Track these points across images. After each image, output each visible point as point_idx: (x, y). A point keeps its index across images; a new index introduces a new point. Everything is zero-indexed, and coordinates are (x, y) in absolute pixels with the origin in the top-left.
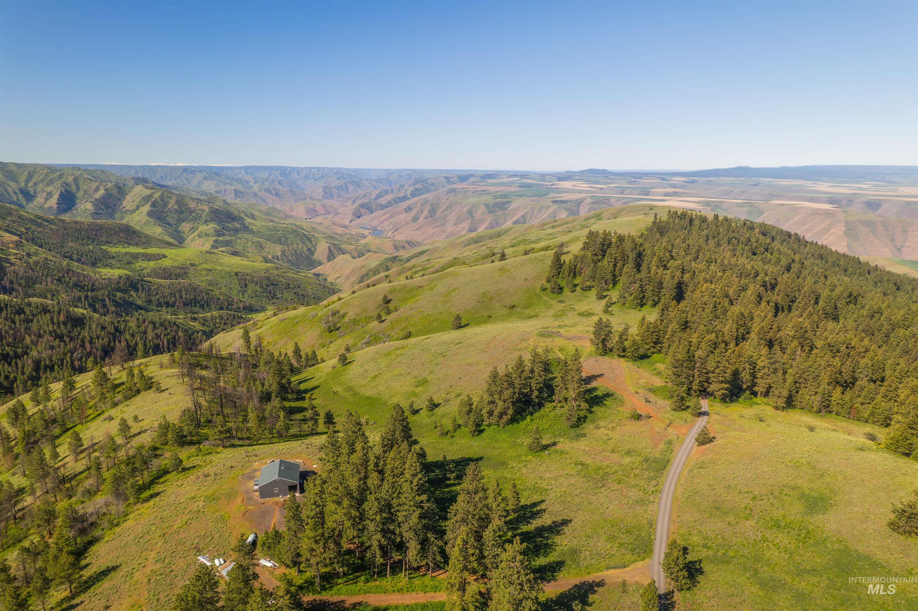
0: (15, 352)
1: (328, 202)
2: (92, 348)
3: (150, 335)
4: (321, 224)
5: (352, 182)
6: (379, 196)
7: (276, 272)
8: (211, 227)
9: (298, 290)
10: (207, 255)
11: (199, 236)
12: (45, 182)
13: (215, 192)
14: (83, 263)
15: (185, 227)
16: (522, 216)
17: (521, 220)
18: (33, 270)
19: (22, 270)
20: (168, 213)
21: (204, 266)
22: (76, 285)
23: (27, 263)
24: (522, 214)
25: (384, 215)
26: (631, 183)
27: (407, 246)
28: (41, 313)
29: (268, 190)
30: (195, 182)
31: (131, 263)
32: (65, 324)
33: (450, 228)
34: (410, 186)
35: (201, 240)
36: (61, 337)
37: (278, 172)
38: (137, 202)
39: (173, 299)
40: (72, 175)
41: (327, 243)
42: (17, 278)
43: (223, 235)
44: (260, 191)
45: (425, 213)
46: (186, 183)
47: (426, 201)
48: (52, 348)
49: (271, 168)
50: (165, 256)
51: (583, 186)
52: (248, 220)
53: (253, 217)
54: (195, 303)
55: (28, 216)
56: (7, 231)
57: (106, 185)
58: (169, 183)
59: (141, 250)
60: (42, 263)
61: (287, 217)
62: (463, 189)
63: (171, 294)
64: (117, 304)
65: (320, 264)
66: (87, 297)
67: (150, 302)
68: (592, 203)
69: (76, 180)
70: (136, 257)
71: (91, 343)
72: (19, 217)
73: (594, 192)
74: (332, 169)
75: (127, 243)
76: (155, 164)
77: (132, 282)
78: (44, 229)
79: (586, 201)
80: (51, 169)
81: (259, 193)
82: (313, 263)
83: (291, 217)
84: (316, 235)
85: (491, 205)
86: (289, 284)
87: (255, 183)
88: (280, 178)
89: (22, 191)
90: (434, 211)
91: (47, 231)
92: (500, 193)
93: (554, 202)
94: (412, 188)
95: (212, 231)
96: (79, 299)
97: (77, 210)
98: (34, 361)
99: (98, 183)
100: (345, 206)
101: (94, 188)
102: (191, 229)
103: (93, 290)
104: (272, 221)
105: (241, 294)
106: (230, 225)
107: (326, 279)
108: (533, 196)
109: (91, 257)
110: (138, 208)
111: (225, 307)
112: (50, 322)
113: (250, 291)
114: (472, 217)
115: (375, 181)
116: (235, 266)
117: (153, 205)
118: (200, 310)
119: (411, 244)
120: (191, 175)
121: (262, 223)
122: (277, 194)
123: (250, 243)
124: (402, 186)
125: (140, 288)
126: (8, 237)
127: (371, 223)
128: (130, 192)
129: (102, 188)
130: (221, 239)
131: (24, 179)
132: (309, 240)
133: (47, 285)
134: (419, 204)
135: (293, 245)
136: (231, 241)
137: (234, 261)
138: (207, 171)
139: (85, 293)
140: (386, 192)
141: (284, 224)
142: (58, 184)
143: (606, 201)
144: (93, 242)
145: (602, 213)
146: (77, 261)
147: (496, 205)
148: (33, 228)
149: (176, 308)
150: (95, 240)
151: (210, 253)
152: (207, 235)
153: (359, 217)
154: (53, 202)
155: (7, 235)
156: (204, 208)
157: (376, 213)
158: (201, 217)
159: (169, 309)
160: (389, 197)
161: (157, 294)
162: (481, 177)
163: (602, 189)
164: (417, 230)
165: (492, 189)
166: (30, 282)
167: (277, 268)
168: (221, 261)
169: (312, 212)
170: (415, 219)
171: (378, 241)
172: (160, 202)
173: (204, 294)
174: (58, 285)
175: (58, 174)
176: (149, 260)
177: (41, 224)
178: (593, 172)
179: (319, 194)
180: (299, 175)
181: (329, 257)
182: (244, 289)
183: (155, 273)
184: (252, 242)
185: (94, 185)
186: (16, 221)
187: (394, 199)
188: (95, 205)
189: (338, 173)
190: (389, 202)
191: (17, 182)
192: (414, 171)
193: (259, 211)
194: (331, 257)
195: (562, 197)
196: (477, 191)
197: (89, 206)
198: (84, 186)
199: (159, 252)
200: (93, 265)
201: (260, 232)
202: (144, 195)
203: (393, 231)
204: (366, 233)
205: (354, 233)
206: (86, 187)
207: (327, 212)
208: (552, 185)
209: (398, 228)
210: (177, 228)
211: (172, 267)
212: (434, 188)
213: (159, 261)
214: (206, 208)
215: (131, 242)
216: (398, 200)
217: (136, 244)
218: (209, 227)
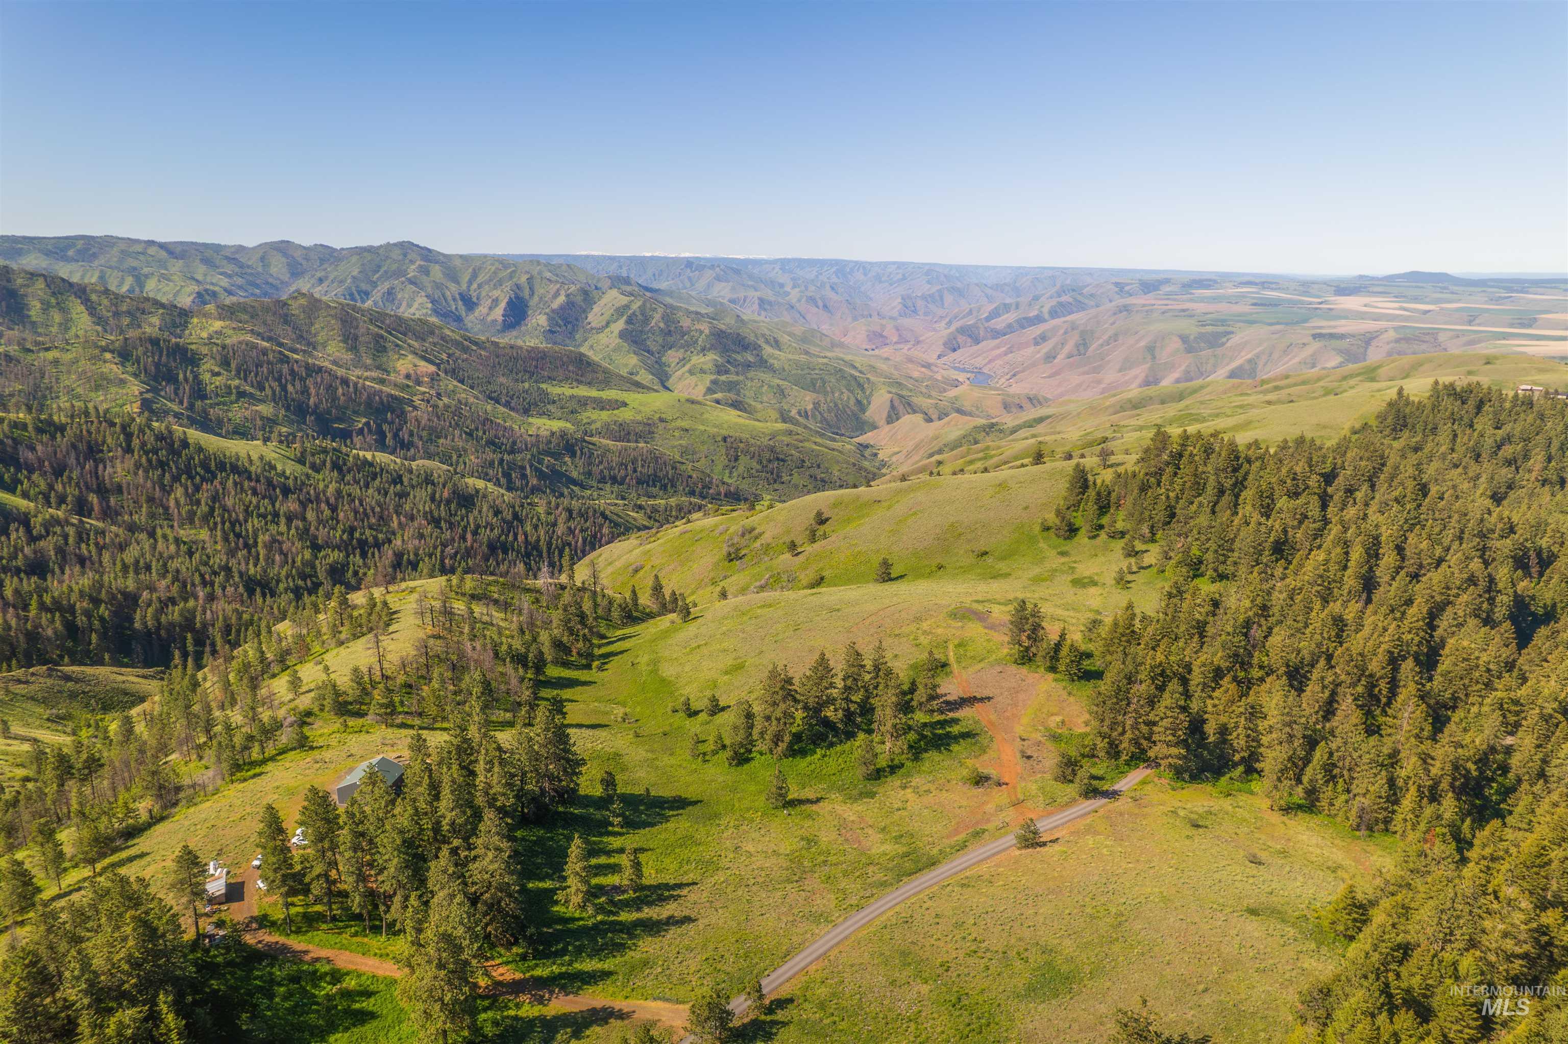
0: (376, 538)
1: (906, 322)
2: (475, 541)
3: (561, 529)
4: (887, 359)
5: (953, 290)
6: (995, 314)
7: (786, 439)
8: (710, 358)
9: (816, 472)
10: (688, 405)
11: (691, 372)
12: (492, 284)
13: (730, 301)
14: (512, 409)
15: (672, 357)
16: (1250, 361)
17: (1247, 367)
18: (438, 418)
19: (426, 417)
20: (650, 335)
21: (680, 423)
22: (490, 443)
23: (435, 406)
24: (1249, 356)
25: (998, 347)
26: (1498, 300)
27: (1026, 404)
28: (421, 484)
29: (812, 300)
30: (701, 285)
31: (577, 412)
32: (448, 502)
33: (1110, 376)
34: (1050, 297)
35: (693, 379)
36: (436, 522)
37: (833, 270)
38: (607, 317)
39: (623, 473)
40: (527, 272)
41: (890, 392)
42: (418, 428)
43: (727, 372)
44: (799, 301)
45: (1069, 347)
46: (688, 285)
47: (1074, 327)
48: (421, 536)
49: (822, 263)
50: (625, 404)
51: (1386, 306)
52: (768, 350)
53: (777, 344)
54: (654, 481)
56: (424, 358)
57: (569, 289)
58: (662, 285)
59: (594, 393)
60: (453, 409)
61: (834, 345)
62: (1144, 305)
63: (622, 464)
64: (541, 475)
65: (874, 427)
66: (501, 461)
67: (589, 474)
68: (1398, 341)
69: (530, 280)
70: (584, 403)
71: (475, 533)
72: (443, 338)
73: (1407, 319)
74: (920, 266)
75: (577, 380)
76: (649, 254)
77: (567, 441)
78: (470, 355)
79: (1385, 336)
80: (501, 263)
81: (797, 305)
82: (862, 426)
83: (841, 345)
84: (874, 379)
85: (1192, 337)
86: (803, 461)
87: (794, 287)
88: (834, 279)
89: (462, 297)
90: (1085, 344)
91: (475, 358)
92: (1215, 316)
93: (1315, 336)
94: (1053, 302)
95: (710, 366)
96: (491, 464)
97: (526, 326)
98: (395, 554)
99: (559, 286)
100: (934, 330)
101: (552, 293)
102: (680, 361)
103: (512, 452)
104: (807, 353)
105: (727, 471)
106: (739, 357)
107: (876, 455)
108: (1278, 323)
109: (524, 400)
110: (608, 324)
111: (697, 490)
112: (429, 498)
113: (741, 469)
114: (1154, 358)
115: (992, 288)
116: (725, 426)
117: (629, 321)
118: (661, 493)
119: (1033, 400)
120: (697, 272)
121: (790, 356)
122: (825, 306)
123: (766, 387)
124: (1036, 298)
125: (579, 452)
126: (423, 367)
127: (973, 362)
128: (600, 298)
129: (563, 292)
130: (723, 378)
131: (467, 279)
132: (861, 386)
133: (453, 440)
134: (1062, 331)
135: (833, 394)
136: (737, 383)
137: (726, 418)
138: (723, 266)
139: (500, 455)
140: (1007, 308)
141: (826, 357)
142: (508, 286)
143: (1427, 338)
144: (530, 378)
145: (1379, 367)
146: (505, 406)
147: (1201, 337)
148: (458, 353)
149: (625, 486)
150: (533, 374)
151: (693, 402)
152: (703, 371)
153: (954, 350)
154: (499, 313)
155: (423, 363)
156: (703, 328)
157: (984, 343)
158: (696, 342)
159: (616, 488)
160: (1010, 317)
161: (601, 462)
162: (1184, 285)
163: (1426, 312)
164: (1049, 377)
165: (1200, 308)
166: (435, 434)
167: (790, 433)
168: (705, 416)
169: (878, 338)
170: (1050, 357)
171: (977, 393)
172: (640, 317)
173: (669, 468)
174: (467, 441)
175: (509, 271)
176: (602, 409)
177: (468, 347)
178: (1416, 278)
179: (893, 308)
180: (865, 275)
181: (889, 416)
182: (733, 464)
183: (606, 430)
184: (769, 386)
185: (554, 288)
186: (438, 343)
187: (1018, 321)
188: (550, 319)
189: (930, 272)
190: (1010, 326)
191: (458, 283)
192: (1063, 271)
193: (790, 334)
194: (893, 417)
195: (1335, 327)
196: (1171, 310)
197: (543, 320)
198: (540, 291)
199: (618, 398)
200: (523, 413)
201: (784, 370)
202: (617, 305)
203: (1008, 377)
204: (961, 377)
205: (940, 378)
206: (542, 291)
207: (903, 340)
208: (1321, 303)
209: (1018, 372)
210: (660, 358)
211: (633, 421)
212: (1092, 303)
213: (616, 412)
214: (705, 328)
215: (583, 379)
216: (1026, 322)
217: (589, 384)
218: (707, 358)
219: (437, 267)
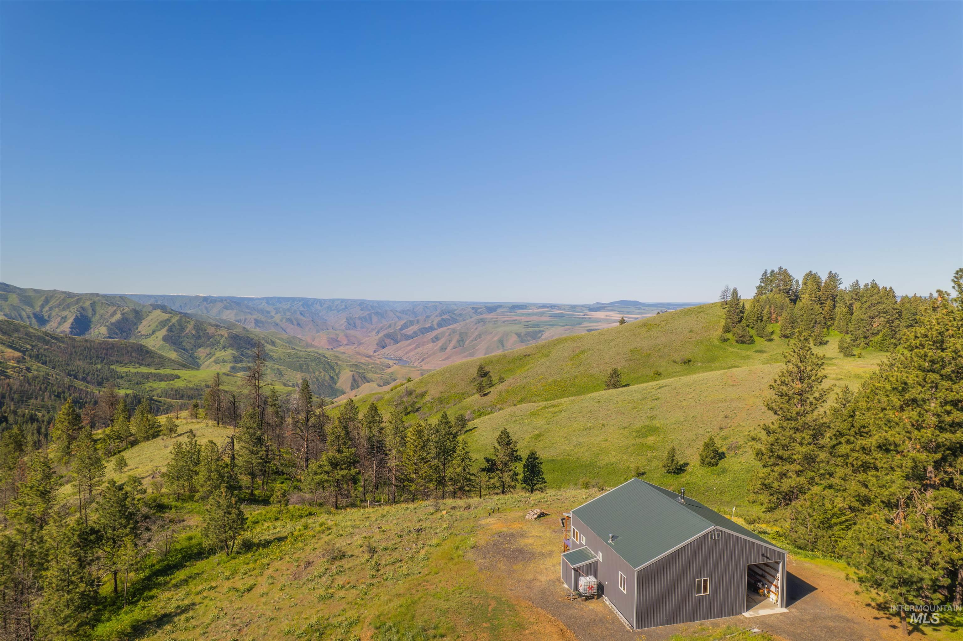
1: (351, 332)
4: (344, 353)
5: (377, 314)
6: (405, 326)
8: (229, 353)
10: (225, 376)
11: (216, 362)
12: (61, 307)
13: (235, 320)
14: (88, 382)
15: (201, 353)
18: (30, 384)
19: (18, 384)
20: (185, 338)
23: (25, 377)
25: (410, 345)
28: (27, 422)
29: (290, 320)
30: (214, 311)
31: (141, 383)
34: (437, 316)
35: (218, 367)
37: (301, 303)
38: (153, 327)
40: (90, 299)
41: (352, 371)
42: (10, 392)
43: (241, 361)
44: (281, 321)
45: (454, 342)
46: (205, 312)
47: (454, 331)
49: (293, 300)
50: (179, 377)
52: (269, 347)
53: (273, 344)
55: (37, 333)
56: (11, 347)
57: (123, 310)
58: (189, 312)
59: (153, 371)
60: (41, 378)
61: (308, 345)
62: (492, 318)
65: (343, 393)
69: (93, 305)
70: (146, 377)
72: (26, 334)
74: (355, 301)
75: (138, 363)
76: (176, 294)
78: (51, 347)
80: (69, 295)
81: (280, 323)
82: (335, 393)
83: (312, 346)
84: (339, 363)
85: (523, 334)
87: (277, 313)
88: (302, 309)
89: (36, 316)
90: (463, 341)
91: (55, 348)
92: (531, 323)
94: (439, 319)
95: (230, 357)
97: (91, 334)
99: (115, 308)
100: (369, 336)
101: (110, 312)
102: (208, 355)
104: (294, 349)
106: (249, 352)
108: (566, 325)
109: (98, 376)
110: (154, 332)
112: (35, 431)
114: (503, 346)
115: (400, 312)
117: (170, 330)
120: (211, 304)
121: (284, 350)
122: (298, 324)
123: (269, 370)
124: (428, 317)
126: (10, 353)
127: (396, 354)
128: (147, 316)
129: (118, 312)
130: (239, 365)
131: (40, 304)
132: (332, 368)
133: (43, 400)
134: (447, 334)
135: (314, 373)
136: (249, 368)
138: (228, 301)
140: (412, 323)
141: (306, 351)
142: (74, 308)
144: (102, 362)
146: (82, 380)
147: (527, 334)
148: (40, 345)
150: (104, 358)
151: (228, 375)
152: (224, 361)
153: (383, 347)
154: (66, 327)
155: (10, 350)
156: (223, 333)
157: (402, 342)
158: (219, 342)
160: (415, 328)
162: (510, 308)
164: (445, 359)
165: (523, 319)
169: (334, 342)
170: (443, 349)
171: (404, 370)
172: (178, 327)
174: (55, 400)
175: (75, 298)
176: (161, 380)
177: (49, 341)
178: (625, 303)
179: (342, 325)
180: (321, 306)
181: (352, 385)
183: (166, 393)
184: (272, 369)
185: (111, 309)
186: (22, 338)
187: (420, 330)
188: (109, 329)
189: (362, 304)
190: (415, 333)
191: (32, 306)
192: (440, 303)
193: (279, 339)
194: (355, 386)
195: (597, 326)
196: (507, 321)
197: (103, 330)
198: (100, 311)
199: (173, 373)
200: (98, 385)
201: (280, 359)
202: (161, 320)
203: (419, 361)
204: (391, 363)
205: (379, 363)
206: (102, 312)
207: (350, 343)
208: (584, 315)
209: (425, 358)
210: (192, 354)
211: (185, 388)
212: (461, 319)
213: (171, 382)
214: (225, 333)
215: (143, 362)
216: (425, 331)
217: (149, 365)
218: (227, 352)
219: (14, 296)
